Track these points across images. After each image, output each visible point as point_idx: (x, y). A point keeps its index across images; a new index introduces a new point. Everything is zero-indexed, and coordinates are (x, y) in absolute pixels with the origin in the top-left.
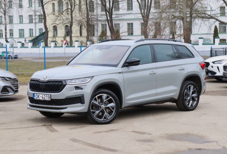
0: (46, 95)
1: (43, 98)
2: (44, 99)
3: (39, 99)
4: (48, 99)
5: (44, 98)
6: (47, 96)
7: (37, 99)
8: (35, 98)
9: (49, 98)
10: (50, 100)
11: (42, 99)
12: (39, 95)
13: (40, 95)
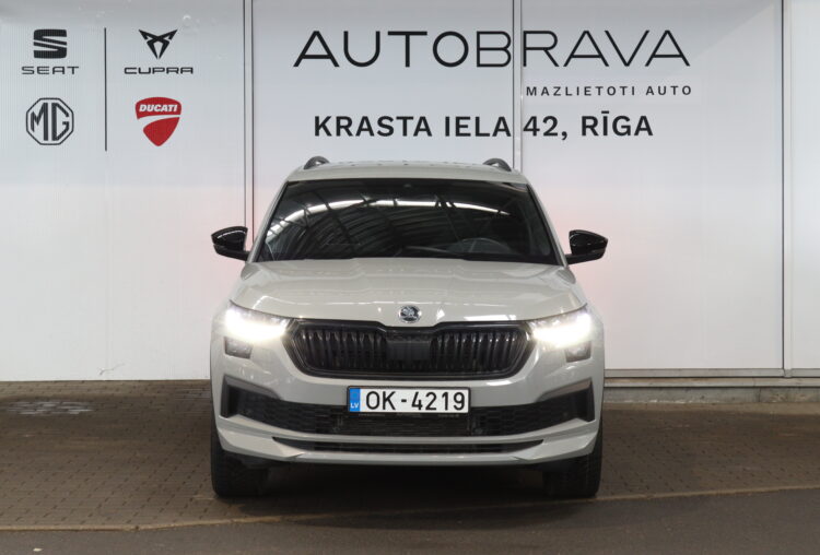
0: (439, 393)
1: (420, 406)
2: (423, 410)
3: (389, 409)
4: (451, 410)
5: (425, 404)
6: (446, 395)
7: (380, 409)
8: (364, 408)
9: (462, 402)
10: (465, 410)
11: (416, 410)
12: (388, 392)
13: (398, 391)
